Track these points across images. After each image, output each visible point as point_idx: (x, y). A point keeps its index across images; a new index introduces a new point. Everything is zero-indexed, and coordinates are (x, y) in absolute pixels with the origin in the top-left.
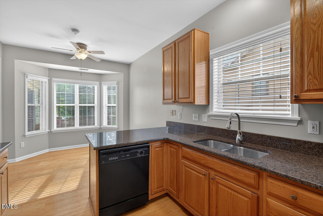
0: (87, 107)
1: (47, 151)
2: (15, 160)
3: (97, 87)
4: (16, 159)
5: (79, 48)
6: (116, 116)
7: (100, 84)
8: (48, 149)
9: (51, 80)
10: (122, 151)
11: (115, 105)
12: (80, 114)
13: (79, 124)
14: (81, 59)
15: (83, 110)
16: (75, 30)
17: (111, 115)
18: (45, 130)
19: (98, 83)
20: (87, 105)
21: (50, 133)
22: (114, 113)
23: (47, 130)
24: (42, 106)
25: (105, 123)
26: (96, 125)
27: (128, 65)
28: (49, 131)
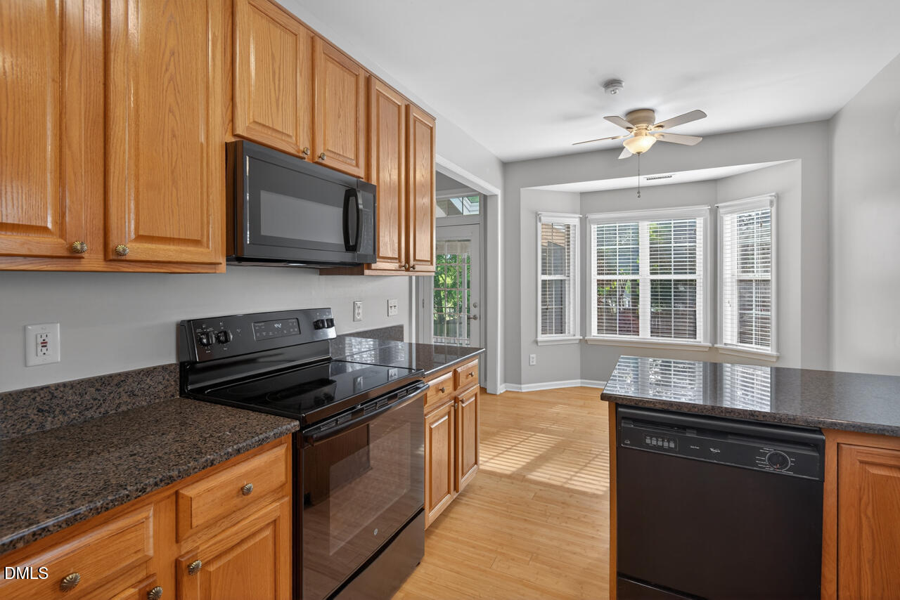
0: (673, 283)
1: (577, 383)
2: (520, 388)
3: (702, 221)
4: (523, 386)
5: (630, 126)
6: (772, 314)
7: (714, 213)
8: (580, 380)
9: (586, 218)
10: (693, 428)
11: (767, 276)
12: (652, 303)
13: (649, 331)
14: (639, 153)
15: (661, 292)
16: (612, 84)
17: (752, 310)
18: (574, 335)
19: (707, 208)
20: (673, 277)
21: (584, 342)
22: (764, 306)
23: (579, 337)
24: (569, 280)
25: (730, 335)
26: (701, 338)
27: (825, 125)
28: (581, 338)
